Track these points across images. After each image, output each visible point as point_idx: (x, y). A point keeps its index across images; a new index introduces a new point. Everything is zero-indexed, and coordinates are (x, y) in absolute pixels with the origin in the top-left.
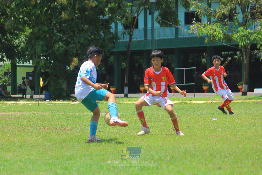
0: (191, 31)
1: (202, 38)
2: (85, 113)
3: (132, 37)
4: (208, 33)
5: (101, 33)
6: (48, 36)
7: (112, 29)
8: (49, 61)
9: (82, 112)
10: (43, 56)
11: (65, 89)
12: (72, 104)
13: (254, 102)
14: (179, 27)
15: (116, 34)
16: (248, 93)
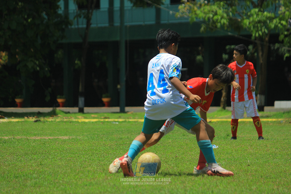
0: (181, 14)
1: (197, 25)
2: (18, 137)
3: (92, 21)
4: (205, 17)
5: (44, 15)
7: (61, 8)
9: (13, 135)
13: (274, 122)
14: (162, 7)
15: (66, 16)
16: (266, 108)
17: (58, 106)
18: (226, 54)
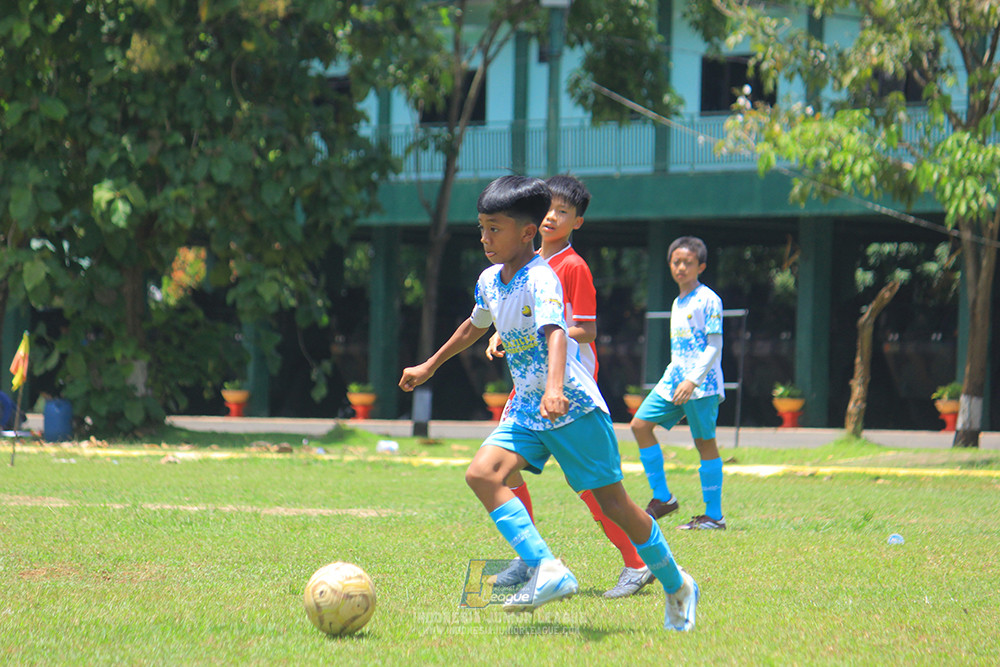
0: (730, 144)
1: (778, 181)
3: (460, 162)
4: (805, 156)
5: (317, 140)
6: (67, 144)
7: (367, 120)
8: (71, 262)
9: (213, 501)
10: (42, 235)
11: (141, 390)
12: (170, 462)
14: (674, 122)
15: (384, 146)
16: (985, 437)
17: (352, 415)
18: (867, 268)
